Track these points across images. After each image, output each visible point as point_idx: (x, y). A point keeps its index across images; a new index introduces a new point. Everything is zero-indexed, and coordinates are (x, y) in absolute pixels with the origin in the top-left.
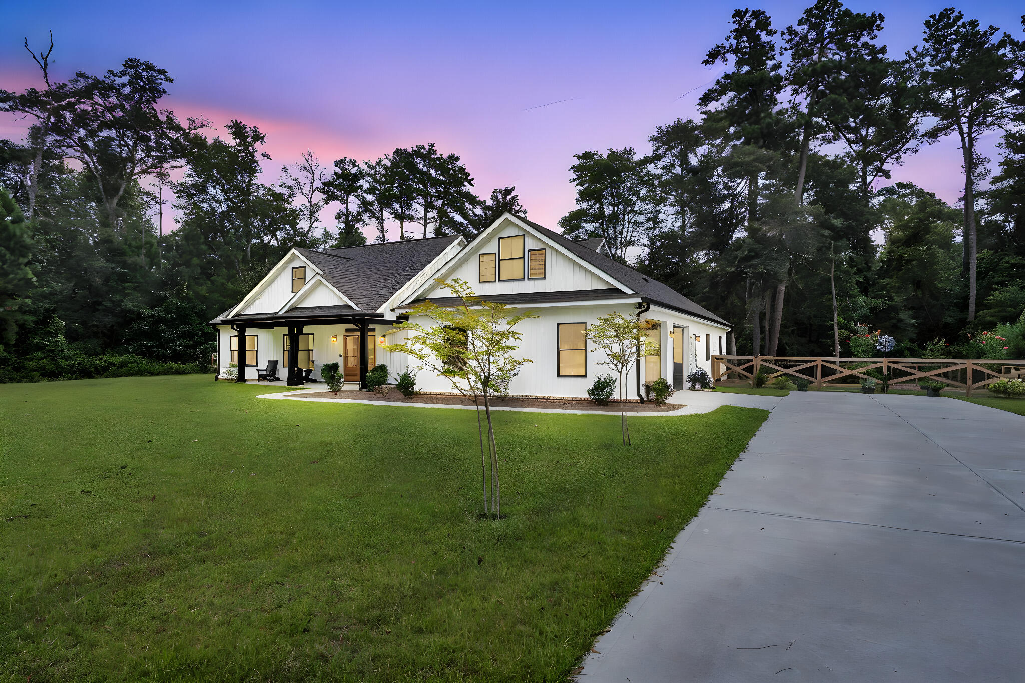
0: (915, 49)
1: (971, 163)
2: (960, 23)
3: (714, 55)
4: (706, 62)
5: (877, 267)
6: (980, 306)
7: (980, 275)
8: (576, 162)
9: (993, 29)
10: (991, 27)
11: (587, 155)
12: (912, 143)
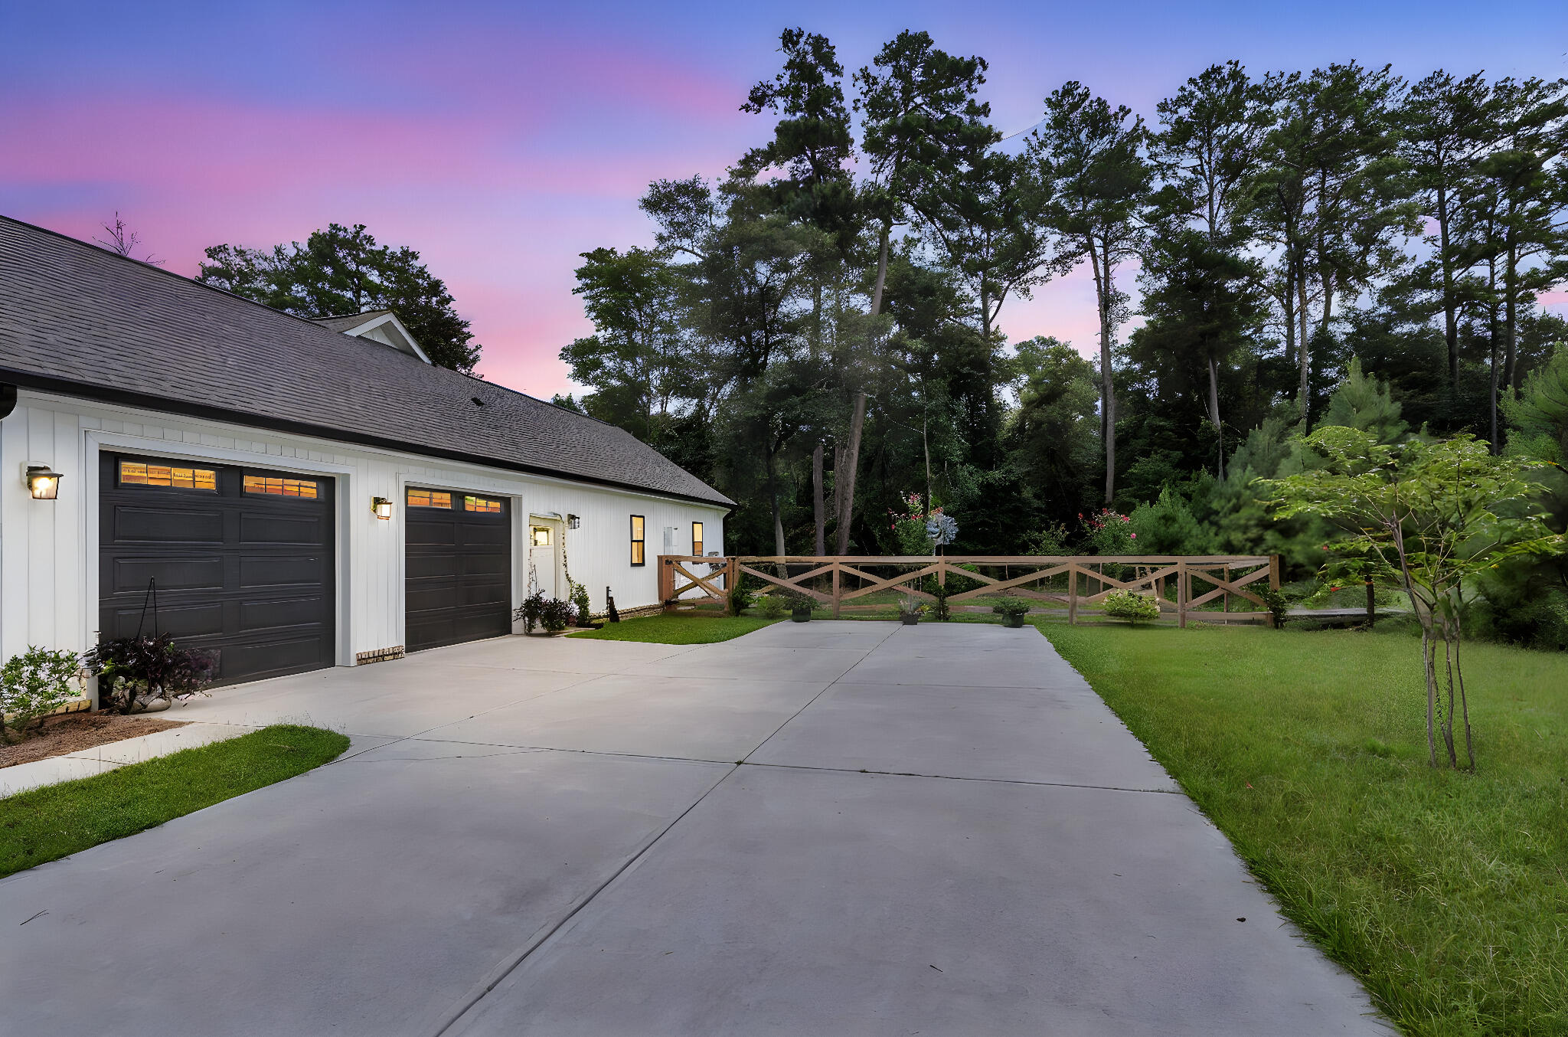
0: (1035, 134)
1: (1108, 301)
2: (1087, 103)
3: (759, 99)
4: (747, 108)
5: (1003, 435)
6: (1119, 483)
7: (1120, 443)
8: (583, 262)
9: (1125, 111)
10: (1122, 108)
11: (600, 255)
12: (1040, 271)
